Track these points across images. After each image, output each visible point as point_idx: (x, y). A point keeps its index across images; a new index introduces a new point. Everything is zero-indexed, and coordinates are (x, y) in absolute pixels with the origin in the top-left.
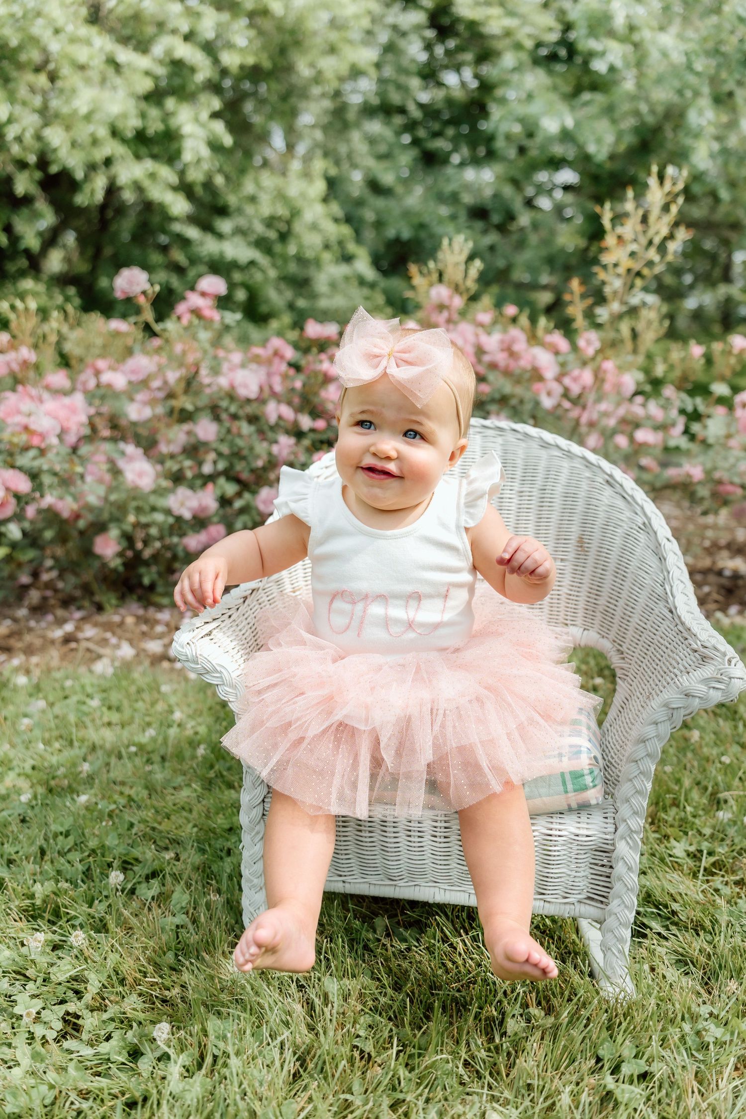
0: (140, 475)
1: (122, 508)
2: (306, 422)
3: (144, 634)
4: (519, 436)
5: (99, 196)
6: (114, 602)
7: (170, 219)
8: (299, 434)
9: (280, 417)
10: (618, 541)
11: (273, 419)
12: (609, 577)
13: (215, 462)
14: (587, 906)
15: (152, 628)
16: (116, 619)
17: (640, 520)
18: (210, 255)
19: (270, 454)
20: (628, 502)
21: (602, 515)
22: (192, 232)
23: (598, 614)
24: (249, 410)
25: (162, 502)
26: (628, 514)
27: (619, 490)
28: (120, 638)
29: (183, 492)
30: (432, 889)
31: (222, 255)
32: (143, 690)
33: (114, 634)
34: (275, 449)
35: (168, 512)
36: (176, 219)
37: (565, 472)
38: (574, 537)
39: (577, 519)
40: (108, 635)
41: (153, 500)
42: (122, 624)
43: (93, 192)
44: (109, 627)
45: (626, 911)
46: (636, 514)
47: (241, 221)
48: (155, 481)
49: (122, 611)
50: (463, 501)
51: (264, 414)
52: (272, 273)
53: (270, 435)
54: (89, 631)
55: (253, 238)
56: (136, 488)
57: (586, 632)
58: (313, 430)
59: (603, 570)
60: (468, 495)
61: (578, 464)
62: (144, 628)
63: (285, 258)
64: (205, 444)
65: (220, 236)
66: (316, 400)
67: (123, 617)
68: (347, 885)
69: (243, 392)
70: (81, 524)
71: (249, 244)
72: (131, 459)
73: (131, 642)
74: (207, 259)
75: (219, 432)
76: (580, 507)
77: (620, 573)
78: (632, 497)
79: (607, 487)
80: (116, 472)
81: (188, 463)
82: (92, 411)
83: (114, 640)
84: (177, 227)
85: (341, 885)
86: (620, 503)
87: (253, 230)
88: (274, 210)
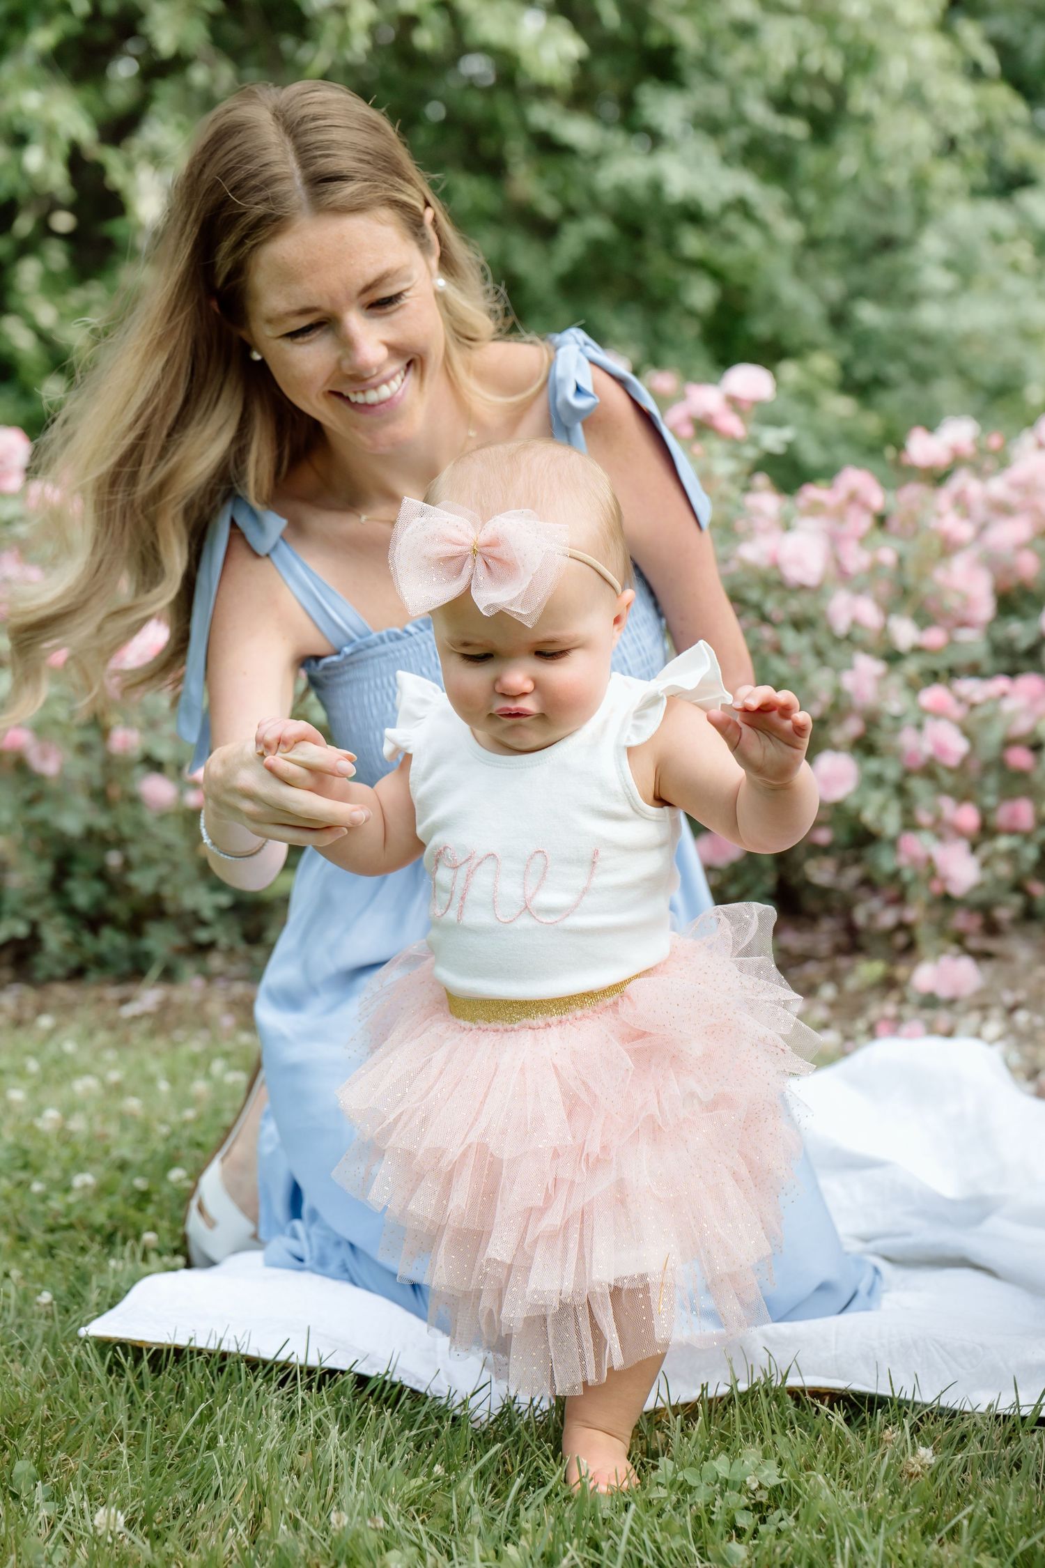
2: (905, 633)
7: (528, 91)
8: (893, 657)
9: (855, 623)
11: (841, 626)
18: (623, 192)
19: (838, 692)
22: (579, 130)
24: (796, 605)
31: (656, 187)
34: (848, 681)
47: (714, 98)
51: (823, 614)
52: (789, 231)
53: (834, 655)
55: (737, 137)
58: (918, 650)
63: (828, 190)
65: (655, 139)
66: (926, 589)
69: (794, 573)
71: (726, 160)
74: (609, 200)
84: (542, 115)
87: (741, 119)
88: (801, 56)
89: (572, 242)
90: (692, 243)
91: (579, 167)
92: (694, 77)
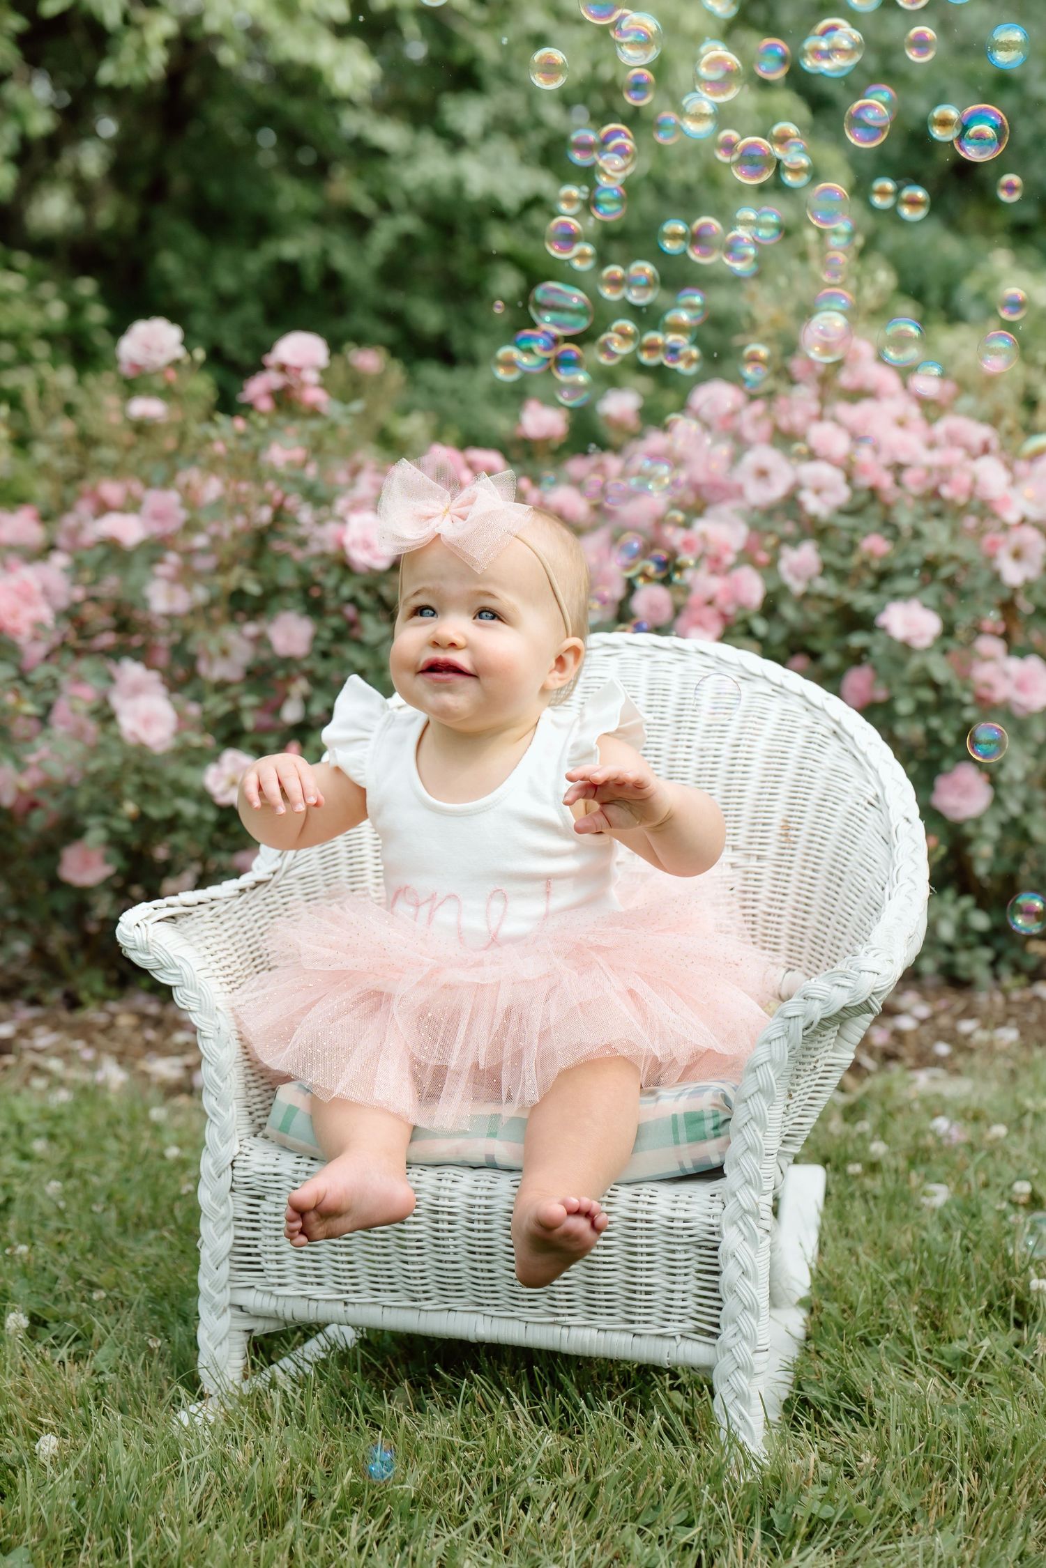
0: (147, 722)
1: (110, 786)
3: (149, 1045)
4: (710, 662)
5: (158, 60)
6: (99, 987)
7: (336, 103)
10: (837, 824)
12: (821, 882)
13: (307, 700)
14: (696, 1345)
15: (168, 1034)
16: (101, 1018)
17: (870, 793)
18: (430, 188)
20: (861, 765)
21: (819, 784)
22: (389, 134)
23: (807, 944)
25: (189, 776)
26: (857, 781)
27: (849, 745)
28: (99, 1050)
29: (233, 760)
30: (474, 1316)
31: (458, 185)
32: (119, 1122)
33: (90, 1043)
35: (204, 797)
36: (349, 102)
37: (773, 717)
38: (777, 820)
39: (783, 791)
40: (79, 1045)
41: (174, 770)
42: (108, 1028)
43: (142, 53)
44: (84, 1032)
45: (744, 1344)
46: (869, 782)
47: (514, 102)
48: (177, 733)
49: (113, 1006)
50: (567, 755)
54: (44, 1038)
55: (536, 139)
56: (142, 749)
57: (790, 973)
59: (814, 870)
60: (575, 746)
61: (795, 705)
62: (151, 1034)
64: (288, 662)
65: (455, 142)
67: (113, 1016)
68: (350, 1308)
70: (38, 821)
71: (524, 160)
72: (136, 690)
73: (122, 1058)
75: (316, 638)
76: (789, 774)
77: (837, 876)
78: (864, 754)
79: (833, 742)
80: (105, 716)
81: (249, 700)
82: (79, 594)
83: (88, 1054)
84: (352, 123)
85: (341, 1307)
86: (848, 766)
87: (538, 123)
88: (595, 66)
89: (383, 236)
90: (499, 238)
91: (391, 169)
92: (495, 84)
